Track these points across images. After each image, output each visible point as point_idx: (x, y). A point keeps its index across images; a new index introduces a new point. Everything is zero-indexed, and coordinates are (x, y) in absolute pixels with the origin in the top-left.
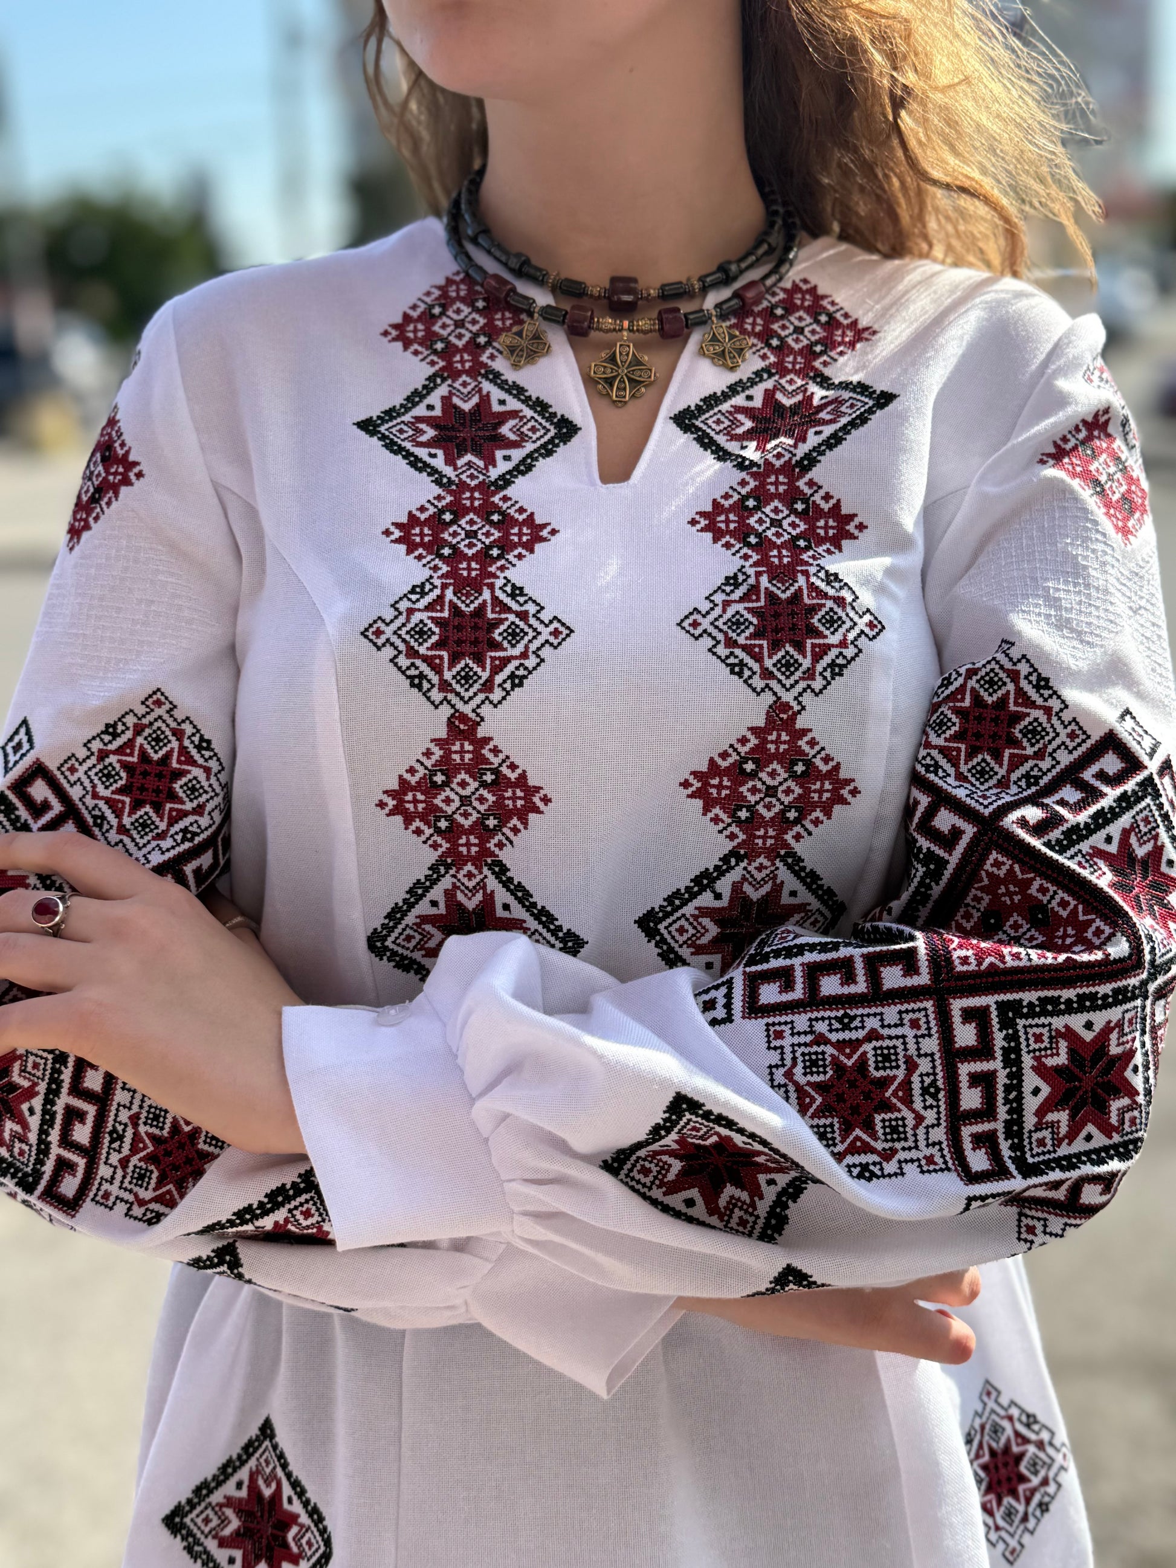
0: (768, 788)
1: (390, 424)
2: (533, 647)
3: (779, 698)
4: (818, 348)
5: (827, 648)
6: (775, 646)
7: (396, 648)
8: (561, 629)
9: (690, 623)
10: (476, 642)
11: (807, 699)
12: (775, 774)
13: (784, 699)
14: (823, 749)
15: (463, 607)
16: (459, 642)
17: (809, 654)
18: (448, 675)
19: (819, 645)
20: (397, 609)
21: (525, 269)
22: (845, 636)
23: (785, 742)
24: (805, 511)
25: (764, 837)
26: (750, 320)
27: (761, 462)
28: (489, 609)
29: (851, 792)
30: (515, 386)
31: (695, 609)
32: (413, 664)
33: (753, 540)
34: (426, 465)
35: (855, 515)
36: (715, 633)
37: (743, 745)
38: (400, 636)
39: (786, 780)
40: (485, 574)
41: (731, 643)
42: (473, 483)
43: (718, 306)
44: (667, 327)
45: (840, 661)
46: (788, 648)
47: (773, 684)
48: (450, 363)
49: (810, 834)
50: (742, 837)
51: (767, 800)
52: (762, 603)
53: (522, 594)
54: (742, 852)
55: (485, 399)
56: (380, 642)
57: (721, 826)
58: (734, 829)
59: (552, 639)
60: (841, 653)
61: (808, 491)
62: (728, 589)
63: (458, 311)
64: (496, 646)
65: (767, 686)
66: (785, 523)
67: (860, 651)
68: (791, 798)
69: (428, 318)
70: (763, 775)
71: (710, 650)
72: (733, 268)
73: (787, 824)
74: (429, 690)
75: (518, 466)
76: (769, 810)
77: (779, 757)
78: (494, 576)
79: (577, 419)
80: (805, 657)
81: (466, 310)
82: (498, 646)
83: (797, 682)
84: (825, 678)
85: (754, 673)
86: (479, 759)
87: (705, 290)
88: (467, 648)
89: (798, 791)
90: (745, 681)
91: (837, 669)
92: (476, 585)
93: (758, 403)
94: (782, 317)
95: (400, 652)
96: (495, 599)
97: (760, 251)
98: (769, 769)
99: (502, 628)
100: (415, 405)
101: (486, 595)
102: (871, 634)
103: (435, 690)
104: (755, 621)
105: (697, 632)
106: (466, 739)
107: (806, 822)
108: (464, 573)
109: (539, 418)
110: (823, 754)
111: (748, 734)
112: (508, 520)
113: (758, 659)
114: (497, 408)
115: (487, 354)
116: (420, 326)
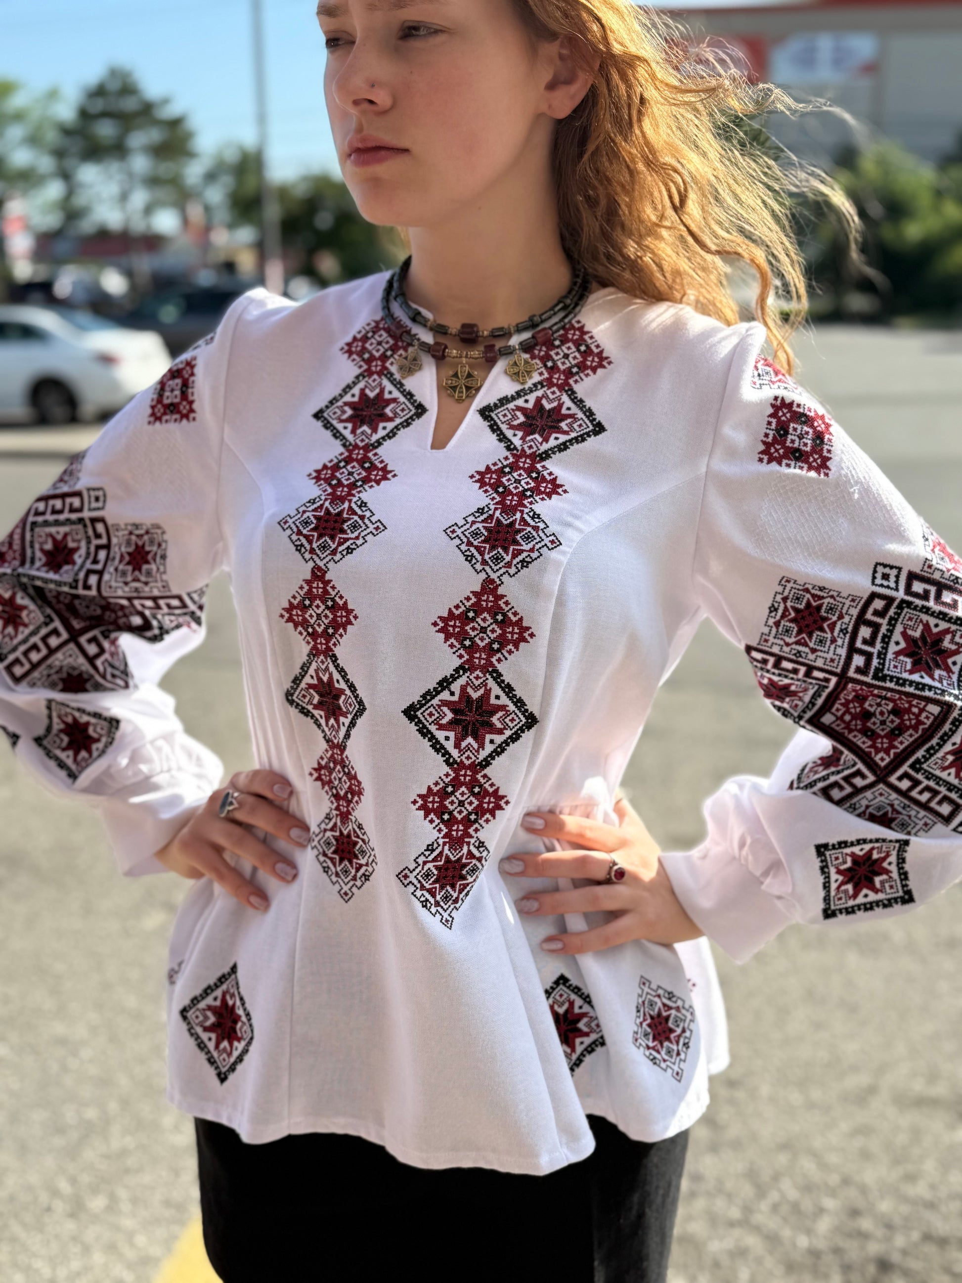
0: (482, 628)
2: (363, 534)
3: (489, 576)
4: (575, 370)
5: (520, 552)
6: (493, 548)
7: (292, 530)
8: (381, 526)
9: (450, 531)
11: (505, 578)
12: (485, 620)
13: (492, 577)
14: (513, 607)
15: (332, 511)
16: (324, 528)
17: (510, 554)
18: (315, 545)
19: (517, 550)
20: (298, 511)
22: (535, 546)
23: (491, 601)
24: (537, 478)
25: (480, 658)
26: (538, 348)
27: (520, 448)
28: (345, 512)
29: (529, 635)
30: (400, 383)
31: (456, 523)
32: (299, 539)
33: (501, 490)
34: (341, 434)
35: (563, 484)
36: (463, 537)
37: (468, 601)
38: (296, 525)
39: (491, 624)
40: (350, 494)
41: (469, 544)
42: (362, 445)
44: (487, 356)
45: (528, 559)
46: (500, 550)
47: (487, 568)
48: (370, 367)
49: (506, 659)
50: (466, 657)
51: (481, 635)
52: (493, 525)
53: (365, 506)
54: (467, 667)
55: (382, 390)
56: (286, 526)
57: (455, 649)
58: (462, 652)
59: (374, 531)
61: (541, 469)
62: (477, 515)
64: (343, 531)
65: (483, 569)
66: (523, 482)
67: (542, 555)
68: (495, 635)
69: (365, 339)
70: (479, 620)
71: (457, 546)
72: (537, 319)
73: (494, 652)
74: (304, 553)
75: (389, 433)
76: (482, 641)
77: (488, 610)
78: (354, 495)
79: (427, 405)
80: (508, 555)
82: (345, 532)
83: (500, 568)
84: (517, 568)
85: (478, 561)
86: (326, 592)
88: (328, 531)
89: (499, 631)
90: (472, 565)
91: (525, 564)
92: (342, 499)
93: (530, 404)
94: (558, 346)
95: (294, 533)
98: (482, 617)
99: (349, 523)
100: (346, 394)
101: (346, 505)
102: (550, 546)
103: (307, 553)
104: (486, 534)
105: (453, 536)
106: (320, 580)
107: (504, 652)
108: (339, 493)
109: (407, 403)
110: (513, 610)
111: (471, 595)
112: (373, 467)
113: (482, 554)
114: (387, 396)
115: (390, 362)
116: (360, 344)
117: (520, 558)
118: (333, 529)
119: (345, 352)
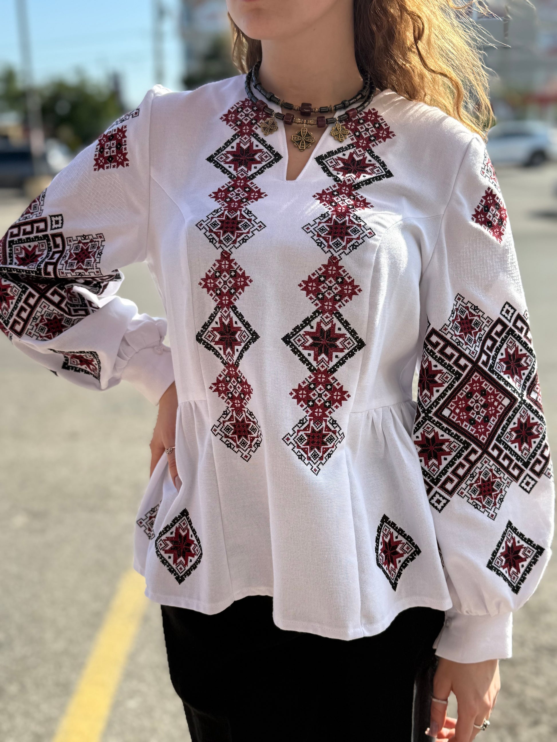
0: (329, 287)
1: (218, 155)
2: (251, 230)
3: (333, 255)
4: (373, 138)
5: (351, 240)
6: (334, 238)
7: (206, 229)
8: (262, 225)
9: (306, 228)
10: (232, 228)
11: (343, 256)
12: (331, 282)
13: (335, 255)
14: (348, 274)
15: (230, 216)
16: (227, 228)
17: (345, 241)
18: (222, 238)
19: (349, 239)
20: (208, 217)
21: (272, 98)
22: (359, 236)
23: (334, 270)
24: (354, 199)
25: (328, 305)
26: (350, 124)
27: (342, 180)
28: (239, 217)
29: (358, 290)
30: (263, 140)
31: (309, 224)
32: (211, 235)
33: (333, 204)
34: (227, 171)
35: (370, 203)
36: (314, 232)
37: (320, 271)
38: (208, 226)
39: (335, 284)
40: (239, 207)
41: (319, 235)
42: (242, 177)
43: (339, 117)
44: (319, 123)
45: (356, 244)
46: (338, 239)
47: (331, 250)
48: (242, 130)
50: (320, 305)
51: (329, 291)
52: (332, 224)
53: (251, 213)
54: (320, 311)
55: (252, 144)
56: (201, 228)
57: (313, 300)
58: (317, 302)
59: (258, 228)
61: (355, 194)
62: (321, 218)
63: (247, 111)
64: (239, 229)
65: (329, 250)
66: (346, 200)
67: (364, 241)
68: (337, 291)
69: (236, 112)
70: (327, 282)
71: (311, 237)
72: (347, 103)
73: (336, 301)
74: (215, 243)
75: (259, 171)
76: (329, 295)
77: (332, 276)
78: (242, 207)
79: (282, 154)
80: (344, 242)
81: (250, 110)
82: (240, 229)
83: (340, 250)
84: (350, 249)
85: (325, 246)
86: (230, 267)
87: (335, 111)
88: (229, 229)
89: (339, 289)
90: (322, 249)
91: (354, 247)
92: (235, 210)
93: (346, 157)
94: (362, 124)
95: (207, 231)
97: (358, 97)
98: (329, 280)
99: (242, 223)
100: (227, 146)
101: (239, 213)
102: (369, 236)
103: (217, 243)
104: (328, 229)
105: (308, 231)
106: (226, 260)
107: (343, 301)
108: (233, 206)
109: (269, 152)
110: (348, 275)
111: (322, 267)
112: (251, 191)
113: (327, 241)
114: (255, 148)
115: (255, 127)
116: (233, 115)
117: (351, 243)
119: (224, 120)
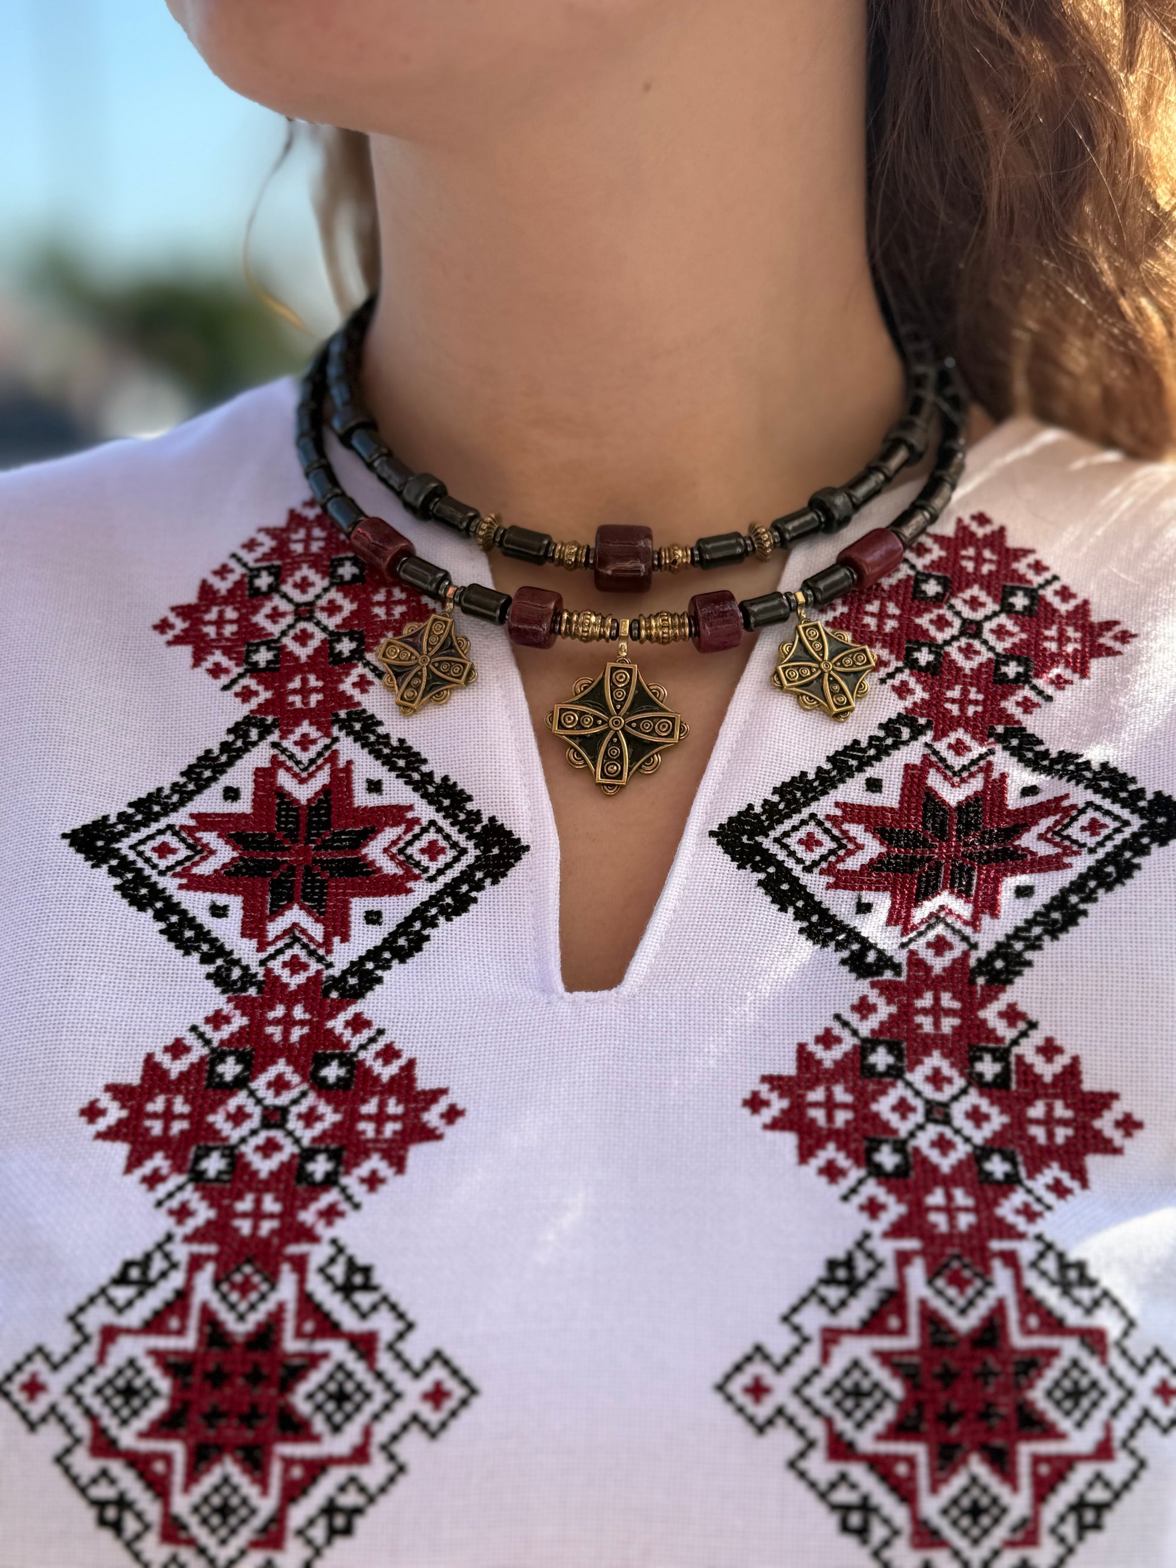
1: (144, 832)
2: (382, 1432)
4: (1012, 670)
6: (944, 1461)
7: (69, 1430)
8: (451, 1384)
9: (744, 1390)
10: (252, 1417)
15: (231, 1321)
16: (212, 1417)
17: (1024, 1480)
18: (181, 1504)
19: (1048, 1459)
20: (79, 1328)
21: (436, 505)
22: (1108, 1428)
24: (1002, 1080)
26: (873, 607)
27: (901, 957)
28: (289, 1327)
30: (404, 750)
31: (758, 1349)
32: (104, 1473)
33: (887, 1158)
34: (202, 935)
35: (1114, 1096)
36: (804, 1418)
38: (79, 1400)
40: (291, 1226)
41: (839, 1447)
42: (295, 981)
43: (808, 585)
44: (707, 630)
45: (1098, 1495)
46: (976, 1466)
48: (281, 695)
52: (913, 1341)
53: (367, 1286)
55: (342, 777)
56: (37, 1409)
59: (427, 1412)
60: (1098, 1476)
61: (1004, 1031)
62: (833, 1295)
63: (304, 585)
64: (298, 1426)
65: (927, 1564)
66: (958, 1111)
67: (1143, 1464)
69: (247, 595)
71: (792, 1464)
72: (840, 500)
74: (138, 1537)
75: (394, 936)
78: (311, 1237)
79: (522, 831)
80: (1014, 1487)
81: (319, 582)
82: (303, 1430)
83: (997, 1553)
84: (1061, 1540)
85: (896, 1533)
87: (785, 546)
88: (232, 1429)
90: (875, 1555)
91: (1088, 1518)
92: (267, 1261)
93: (890, 797)
94: (938, 600)
95: (77, 1441)
96: (306, 1300)
97: (894, 463)
99: (316, 1378)
100: (202, 786)
101: (287, 1290)
102: (1165, 1415)
103: (151, 1537)
104: (897, 1390)
105: (762, 1413)
108: (246, 1226)
109: (445, 824)
112: (360, 1079)
113: (904, 1493)
114: (362, 798)
115: (353, 678)
116: (231, 614)
117: (1066, 1493)
118: (249, 1418)
119: (177, 641)
